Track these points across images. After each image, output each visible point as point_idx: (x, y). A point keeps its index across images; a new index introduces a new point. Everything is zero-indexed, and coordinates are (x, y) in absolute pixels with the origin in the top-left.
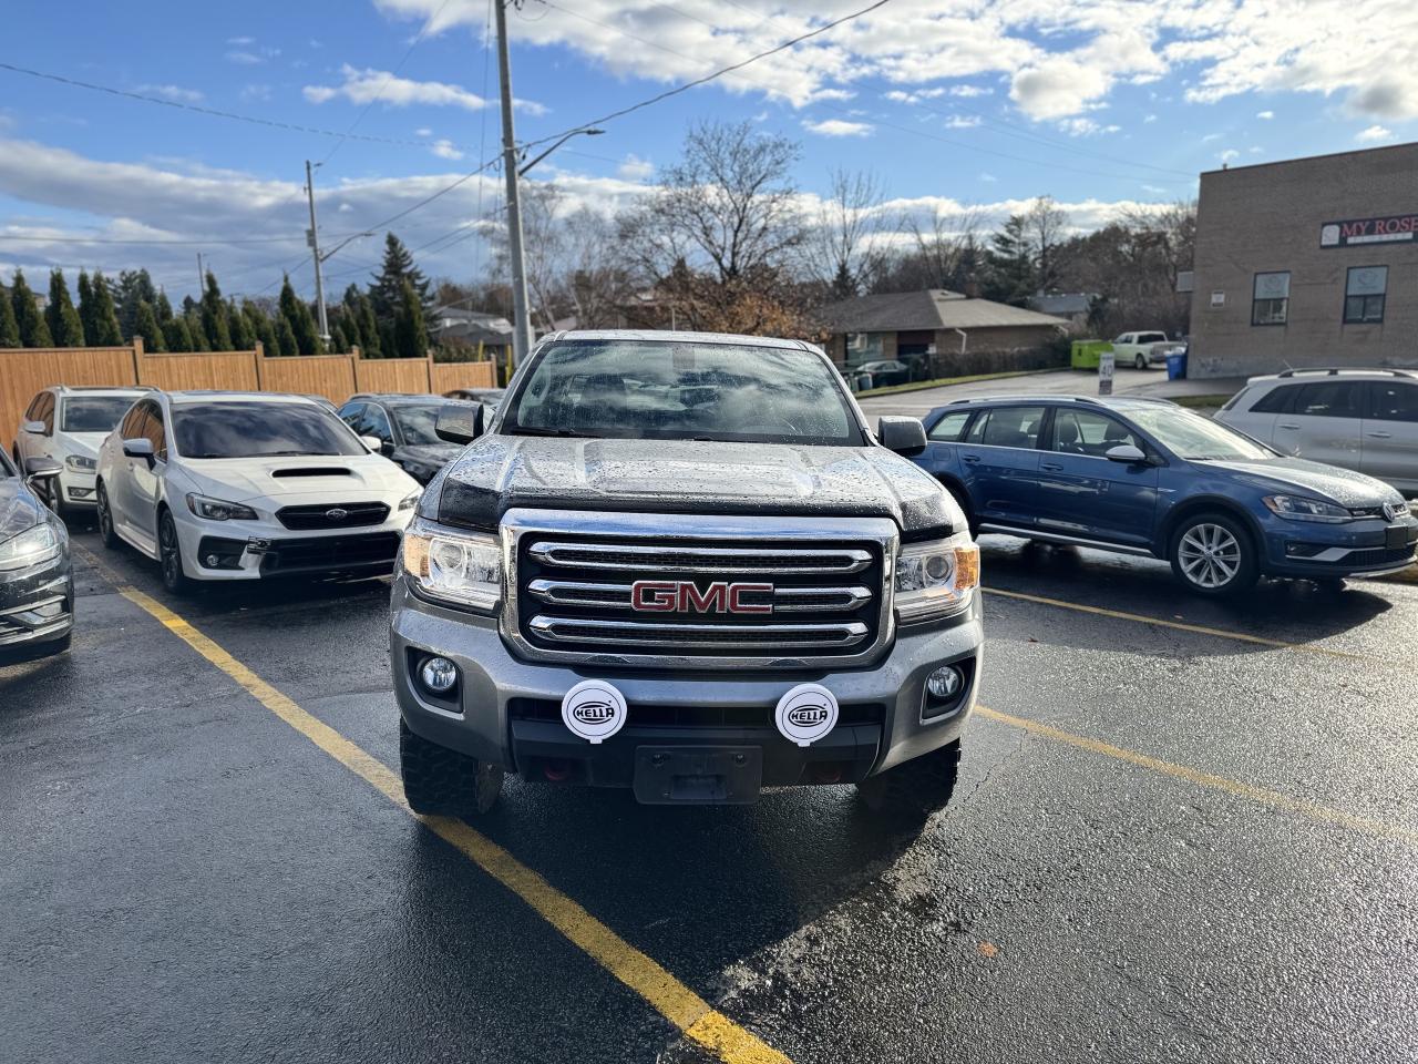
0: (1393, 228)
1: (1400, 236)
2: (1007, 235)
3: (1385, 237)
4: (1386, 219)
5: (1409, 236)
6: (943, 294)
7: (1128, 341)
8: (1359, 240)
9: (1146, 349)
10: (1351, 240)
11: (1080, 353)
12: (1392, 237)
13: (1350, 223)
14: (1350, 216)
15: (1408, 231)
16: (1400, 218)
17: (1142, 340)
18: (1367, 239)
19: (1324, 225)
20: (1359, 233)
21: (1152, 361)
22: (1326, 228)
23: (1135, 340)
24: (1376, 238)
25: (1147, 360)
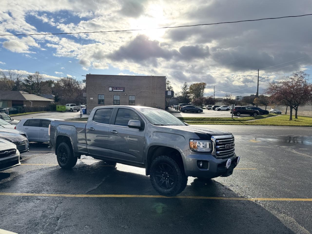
0: (120, 89)
1: (121, 91)
2: (29, 80)
3: (119, 90)
4: (119, 87)
5: (122, 91)
6: (23, 92)
7: (68, 105)
8: (115, 90)
9: (73, 107)
10: (114, 90)
11: (58, 108)
12: (120, 91)
13: (113, 87)
14: (113, 86)
15: (122, 90)
16: (121, 88)
17: (71, 106)
18: (116, 90)
19: (109, 87)
20: (115, 89)
21: (74, 110)
22: (110, 88)
23: (70, 105)
24: (118, 90)
25: (73, 110)
